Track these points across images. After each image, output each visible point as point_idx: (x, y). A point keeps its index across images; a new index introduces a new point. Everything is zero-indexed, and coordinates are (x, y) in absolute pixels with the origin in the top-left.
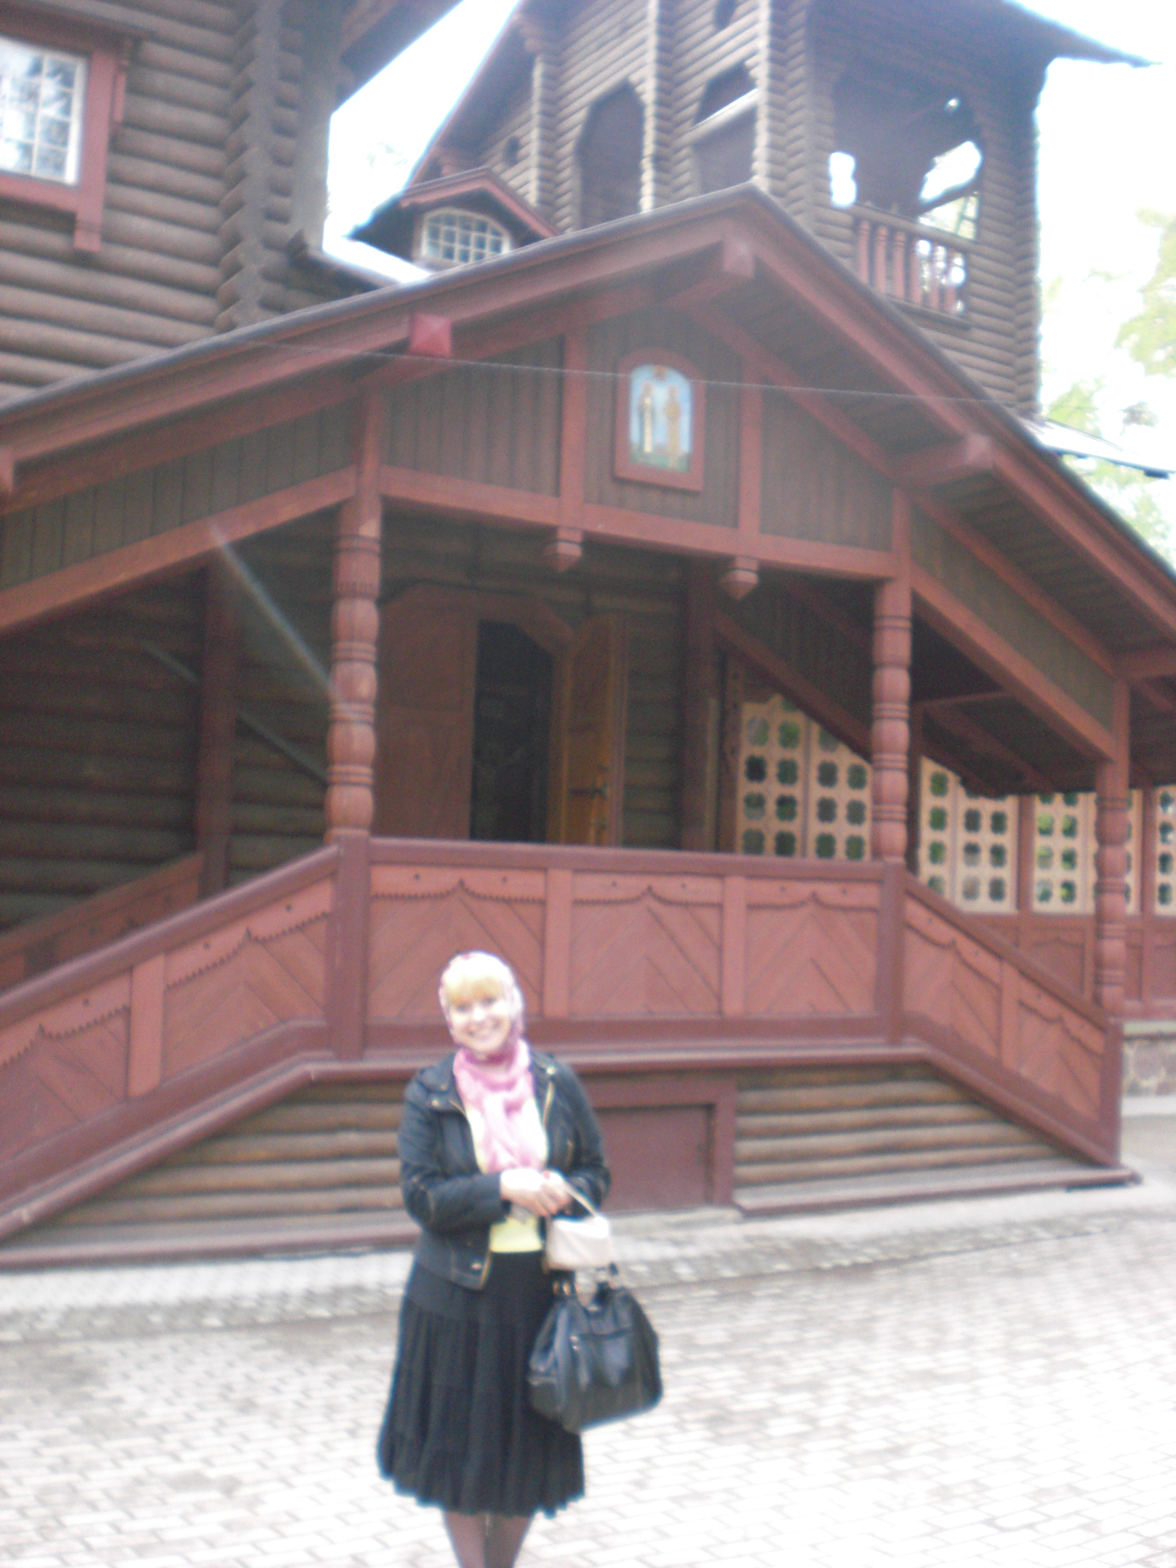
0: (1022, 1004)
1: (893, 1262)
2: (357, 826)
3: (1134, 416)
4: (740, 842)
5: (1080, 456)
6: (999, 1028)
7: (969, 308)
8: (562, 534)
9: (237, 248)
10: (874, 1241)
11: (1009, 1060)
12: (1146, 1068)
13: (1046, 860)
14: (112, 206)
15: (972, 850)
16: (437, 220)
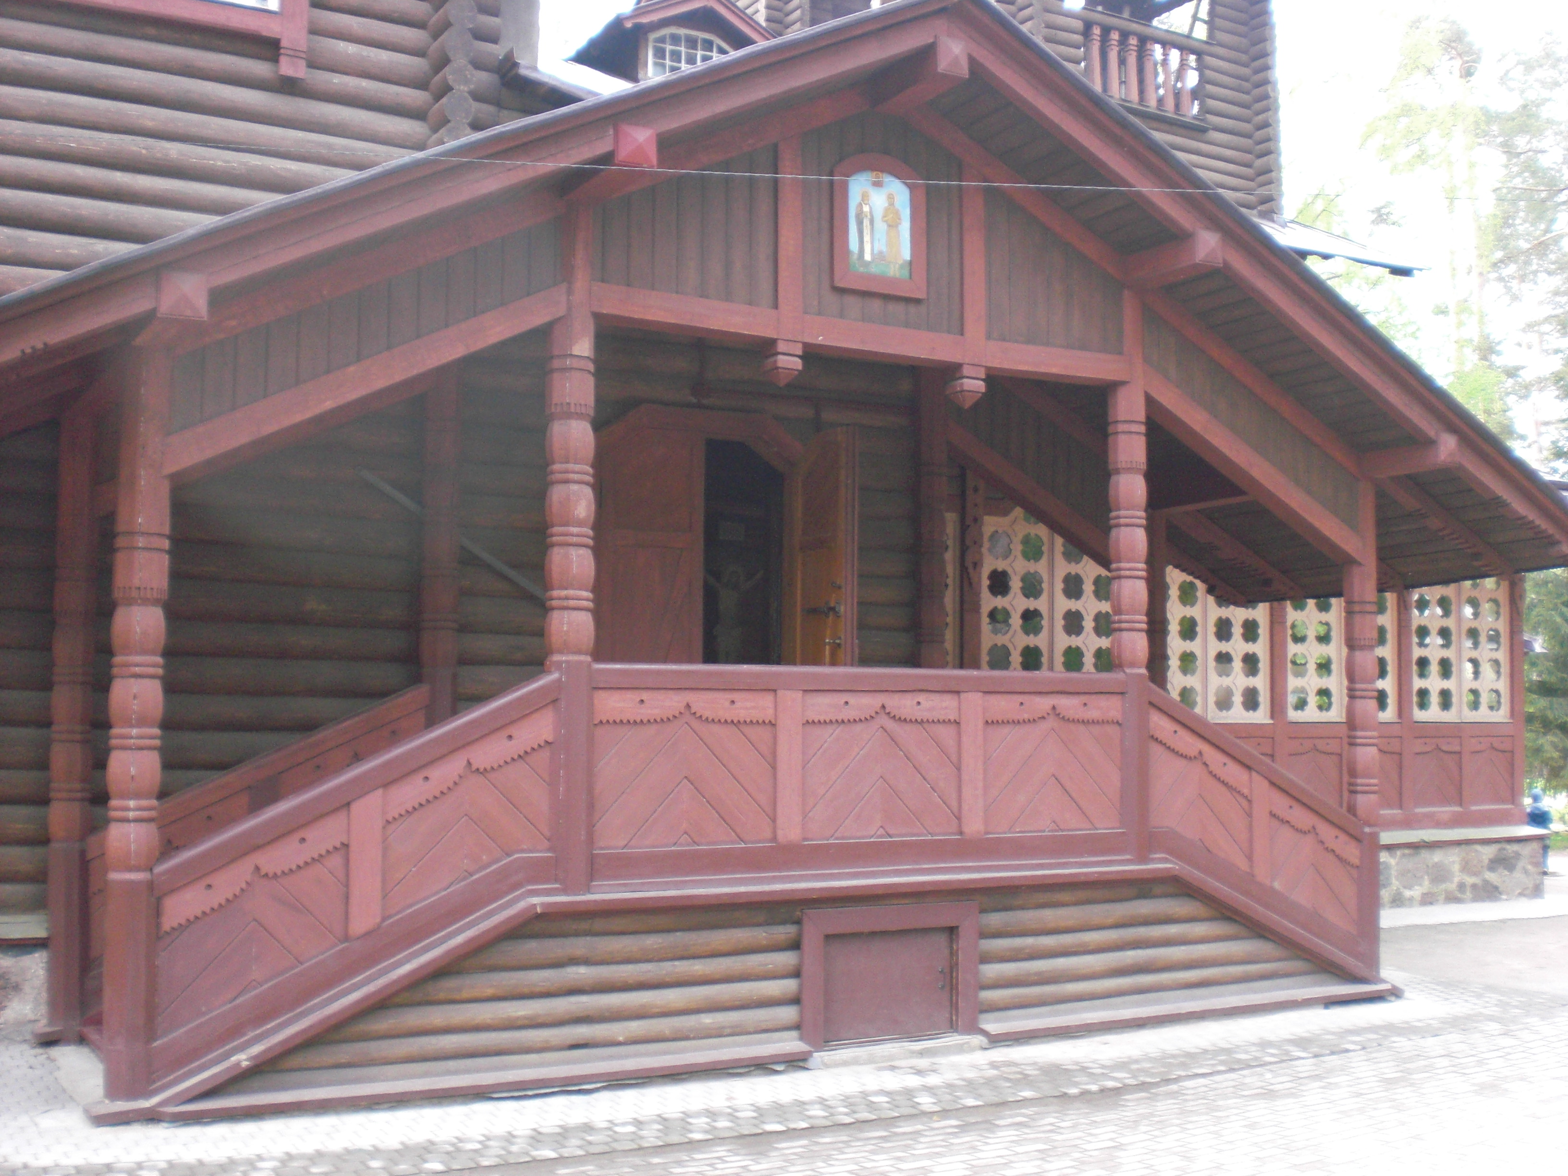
0: (1273, 815)
1: (1143, 1086)
2: (579, 652)
3: (1381, 216)
4: (985, 658)
5: (1326, 257)
6: (1251, 841)
7: (1204, 110)
8: (781, 347)
9: (447, 69)
10: (1122, 1065)
11: (1261, 873)
12: (1410, 878)
13: (1299, 667)
14: (314, 31)
15: (1224, 658)
16: (662, 40)
